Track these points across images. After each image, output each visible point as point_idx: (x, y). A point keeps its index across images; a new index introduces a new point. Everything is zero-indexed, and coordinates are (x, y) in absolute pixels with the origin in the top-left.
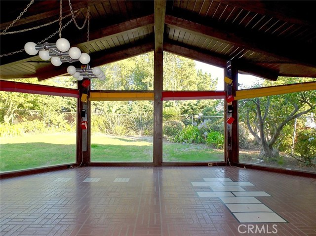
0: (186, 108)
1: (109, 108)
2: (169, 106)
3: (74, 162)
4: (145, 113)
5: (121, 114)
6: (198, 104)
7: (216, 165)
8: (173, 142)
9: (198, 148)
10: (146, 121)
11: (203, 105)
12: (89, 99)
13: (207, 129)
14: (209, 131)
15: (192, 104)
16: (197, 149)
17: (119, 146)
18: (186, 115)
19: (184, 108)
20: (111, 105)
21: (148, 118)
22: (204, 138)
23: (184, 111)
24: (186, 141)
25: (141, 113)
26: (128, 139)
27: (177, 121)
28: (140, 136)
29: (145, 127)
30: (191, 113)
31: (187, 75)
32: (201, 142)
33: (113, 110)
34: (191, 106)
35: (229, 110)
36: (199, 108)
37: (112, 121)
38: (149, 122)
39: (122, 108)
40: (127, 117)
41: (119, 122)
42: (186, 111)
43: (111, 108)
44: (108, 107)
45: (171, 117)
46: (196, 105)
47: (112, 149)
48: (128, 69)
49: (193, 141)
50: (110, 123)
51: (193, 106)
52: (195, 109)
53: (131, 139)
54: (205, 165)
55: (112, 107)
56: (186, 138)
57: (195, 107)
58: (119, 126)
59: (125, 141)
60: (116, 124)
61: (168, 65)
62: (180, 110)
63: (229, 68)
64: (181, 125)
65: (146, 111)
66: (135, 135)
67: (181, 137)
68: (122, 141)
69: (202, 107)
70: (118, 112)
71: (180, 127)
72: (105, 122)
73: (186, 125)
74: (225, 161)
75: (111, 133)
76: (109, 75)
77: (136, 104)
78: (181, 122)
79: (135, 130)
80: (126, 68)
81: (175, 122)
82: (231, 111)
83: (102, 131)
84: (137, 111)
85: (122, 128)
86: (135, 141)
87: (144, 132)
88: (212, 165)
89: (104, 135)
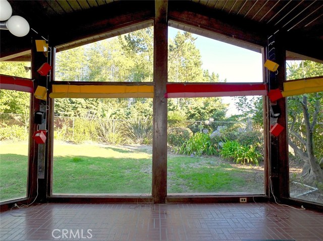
0: (193, 112)
1: (103, 111)
2: (172, 110)
3: (24, 196)
4: (144, 117)
5: (116, 119)
6: (206, 108)
7: (252, 200)
8: (178, 154)
9: (211, 162)
10: (146, 127)
11: (213, 108)
12: (51, 95)
13: (221, 137)
14: (224, 141)
15: (199, 107)
16: (209, 163)
17: (111, 160)
18: (193, 120)
19: (190, 112)
20: (106, 109)
21: (149, 123)
22: (216, 148)
23: (190, 116)
24: (195, 153)
25: (140, 117)
26: (124, 149)
27: (183, 127)
28: (139, 145)
29: (144, 134)
30: (199, 117)
31: (193, 75)
32: (213, 154)
33: (108, 115)
34: (198, 109)
35: (275, 113)
36: (208, 112)
37: (106, 127)
38: (149, 128)
39: (118, 112)
40: (124, 122)
41: (114, 128)
42: (192, 116)
43: (105, 112)
44: (101, 110)
45: (176, 122)
46: (204, 109)
47: (100, 164)
48: (125, 68)
49: (204, 153)
50: (104, 129)
51: (200, 109)
52: (203, 113)
53: (127, 150)
54: (234, 200)
55: (107, 111)
56: (195, 149)
57: (202, 111)
58: (114, 134)
59: (120, 152)
60: (110, 131)
61: (172, 62)
62: (185, 114)
63: (271, 47)
64: (188, 132)
65: (145, 116)
66: (133, 144)
67: (189, 148)
68: (115, 152)
69: (211, 111)
70: (114, 116)
71: (186, 136)
72: (98, 129)
73: (194, 132)
74: (267, 194)
75: (104, 141)
76: (105, 75)
77: (134, 107)
78: (188, 129)
79: (133, 138)
80: (123, 67)
81: (181, 128)
82: (277, 115)
83: (94, 139)
84: (135, 115)
85: (116, 135)
86: (132, 152)
87: (143, 141)
88: (246, 201)
89: (95, 144)
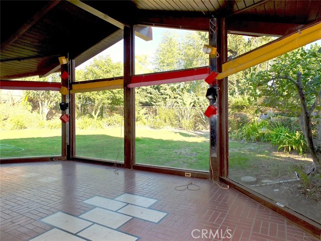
12: (71, 92)
33: (188, 103)
43: (185, 101)
45: (244, 108)
49: (259, 140)
58: (187, 120)
60: (185, 118)
64: (246, 118)
66: (204, 130)
71: (244, 122)
75: (181, 127)
79: (204, 124)
82: (210, 97)
83: (172, 124)
88: (190, 176)
89: (173, 129)
